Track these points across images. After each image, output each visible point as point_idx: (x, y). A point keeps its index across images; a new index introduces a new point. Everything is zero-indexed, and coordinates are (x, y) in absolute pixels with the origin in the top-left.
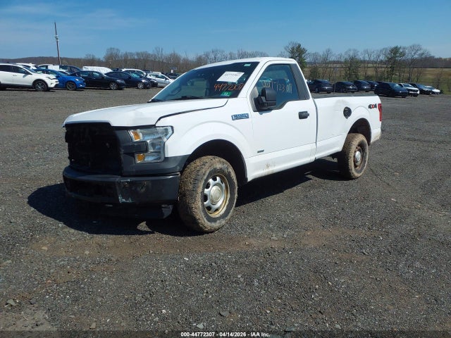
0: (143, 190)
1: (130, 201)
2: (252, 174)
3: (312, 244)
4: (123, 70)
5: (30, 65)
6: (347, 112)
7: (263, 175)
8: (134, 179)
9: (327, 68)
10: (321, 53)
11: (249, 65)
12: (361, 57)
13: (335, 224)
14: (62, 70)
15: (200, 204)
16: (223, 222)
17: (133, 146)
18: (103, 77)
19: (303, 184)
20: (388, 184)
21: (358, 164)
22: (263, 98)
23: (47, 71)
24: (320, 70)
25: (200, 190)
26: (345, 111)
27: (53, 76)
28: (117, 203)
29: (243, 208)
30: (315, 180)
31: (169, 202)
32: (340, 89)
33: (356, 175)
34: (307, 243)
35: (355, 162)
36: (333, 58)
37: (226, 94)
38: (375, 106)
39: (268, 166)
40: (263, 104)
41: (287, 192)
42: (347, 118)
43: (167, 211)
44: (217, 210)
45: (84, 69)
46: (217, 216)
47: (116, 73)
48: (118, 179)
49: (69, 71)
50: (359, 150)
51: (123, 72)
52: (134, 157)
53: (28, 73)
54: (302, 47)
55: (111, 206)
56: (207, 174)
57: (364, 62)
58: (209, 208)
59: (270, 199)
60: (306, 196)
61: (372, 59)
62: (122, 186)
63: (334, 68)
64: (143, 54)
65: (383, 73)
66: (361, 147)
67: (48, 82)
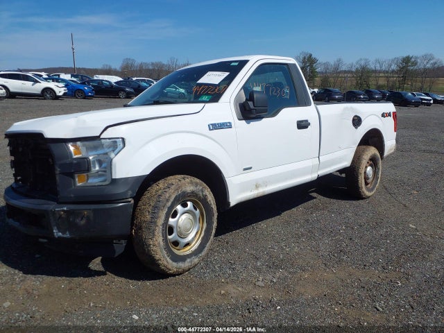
0: (83, 222)
1: (67, 235)
2: (235, 198)
3: (309, 292)
4: (134, 79)
5: (43, 74)
6: (357, 121)
7: (252, 197)
8: (72, 207)
9: (338, 77)
10: (332, 63)
11: (236, 64)
12: (372, 66)
13: (340, 261)
14: (73, 79)
15: (160, 239)
16: (196, 260)
17: (71, 164)
18: (112, 86)
19: (305, 204)
20: (405, 206)
21: (369, 181)
22: (250, 103)
23: (58, 80)
24: (332, 80)
25: (161, 221)
26: (353, 120)
27: (62, 85)
28: (52, 238)
29: (228, 237)
30: (319, 199)
31: (120, 237)
32: (351, 97)
33: (368, 194)
34: (302, 290)
35: (366, 178)
36: (344, 68)
37: (205, 98)
38: (389, 115)
39: (257, 187)
40: (250, 111)
41: (285, 214)
42: (356, 128)
43: (120, 247)
44: (188, 244)
45: (95, 78)
46: (188, 253)
47: (127, 81)
48: (52, 206)
49: (80, 80)
50: (371, 165)
51: (133, 81)
52: (74, 179)
53: (37, 82)
54: (313, 56)
55: (45, 241)
56: (172, 200)
57: (375, 71)
58: (176, 243)
59: (263, 225)
60: (307, 221)
61: (384, 68)
62: (58, 216)
63: (345, 77)
64: (157, 64)
65: (394, 82)
66: (373, 162)
67: (57, 90)
